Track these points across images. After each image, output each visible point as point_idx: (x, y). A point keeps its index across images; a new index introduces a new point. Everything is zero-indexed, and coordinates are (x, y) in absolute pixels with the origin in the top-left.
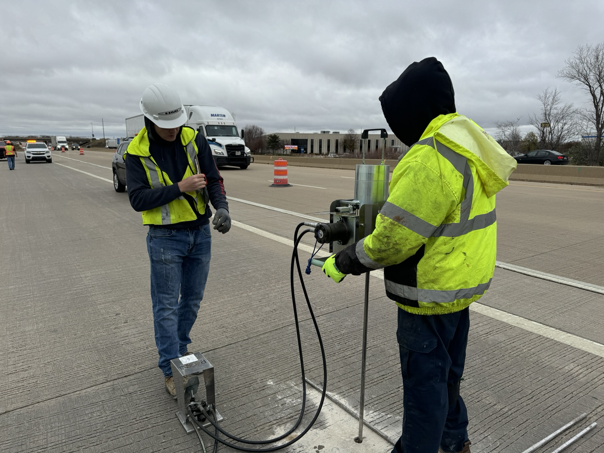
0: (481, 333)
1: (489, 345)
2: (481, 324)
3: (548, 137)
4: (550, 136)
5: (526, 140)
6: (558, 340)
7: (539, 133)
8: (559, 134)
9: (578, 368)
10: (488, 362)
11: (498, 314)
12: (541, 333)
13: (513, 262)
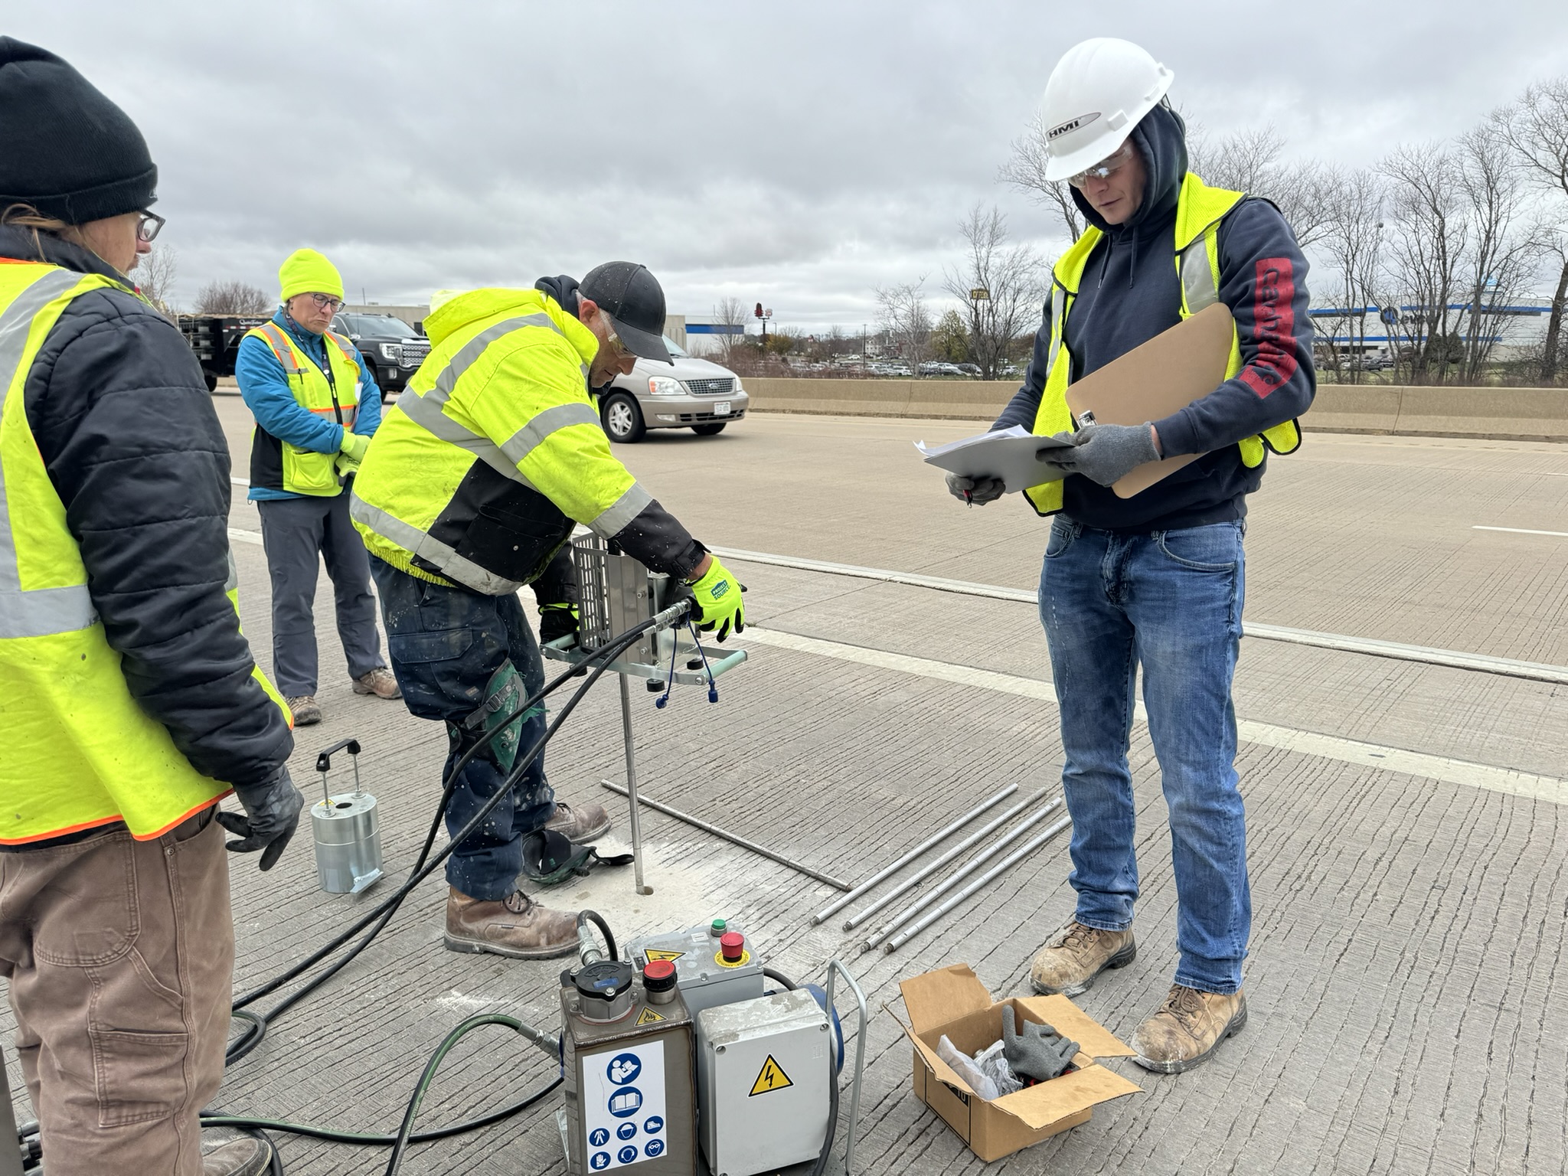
0: (863, 694)
1: (878, 711)
2: (862, 680)
3: (987, 321)
4: (991, 318)
5: (943, 330)
6: (1001, 689)
7: (967, 311)
8: (1009, 314)
9: (1033, 727)
10: (878, 738)
11: (893, 660)
12: (972, 682)
13: (918, 571)
